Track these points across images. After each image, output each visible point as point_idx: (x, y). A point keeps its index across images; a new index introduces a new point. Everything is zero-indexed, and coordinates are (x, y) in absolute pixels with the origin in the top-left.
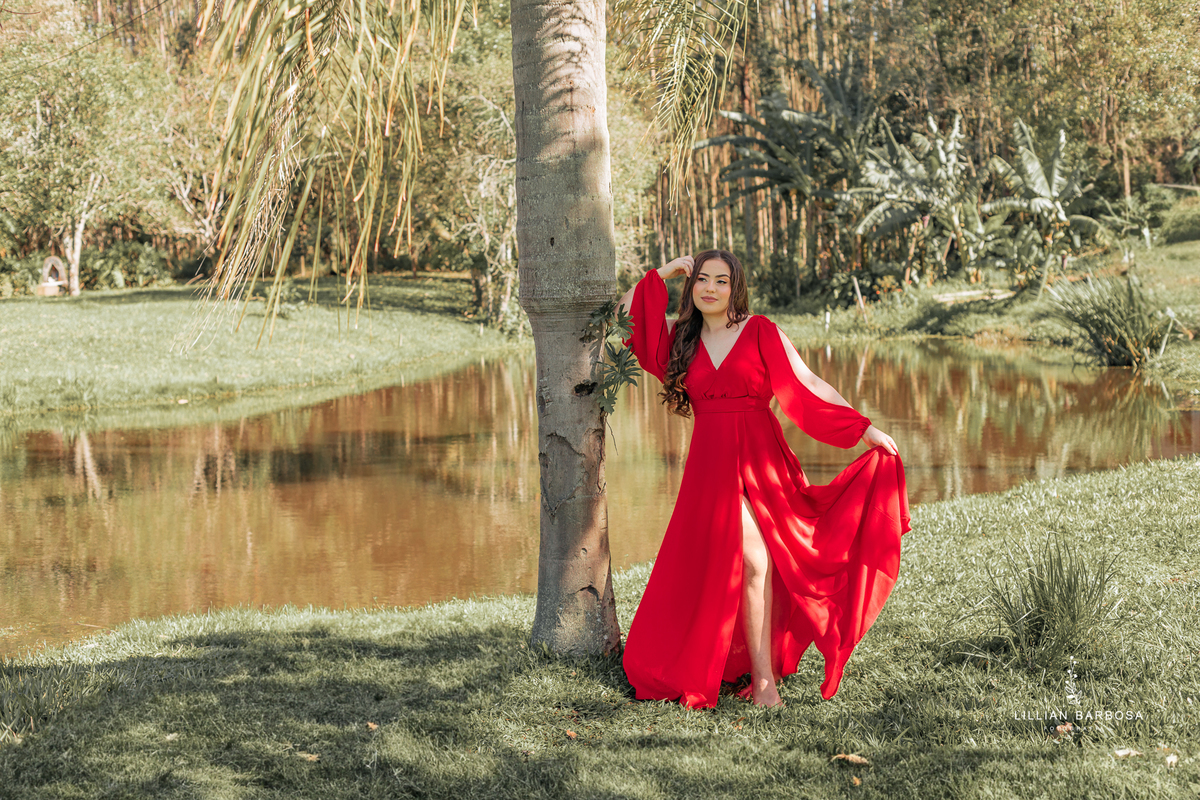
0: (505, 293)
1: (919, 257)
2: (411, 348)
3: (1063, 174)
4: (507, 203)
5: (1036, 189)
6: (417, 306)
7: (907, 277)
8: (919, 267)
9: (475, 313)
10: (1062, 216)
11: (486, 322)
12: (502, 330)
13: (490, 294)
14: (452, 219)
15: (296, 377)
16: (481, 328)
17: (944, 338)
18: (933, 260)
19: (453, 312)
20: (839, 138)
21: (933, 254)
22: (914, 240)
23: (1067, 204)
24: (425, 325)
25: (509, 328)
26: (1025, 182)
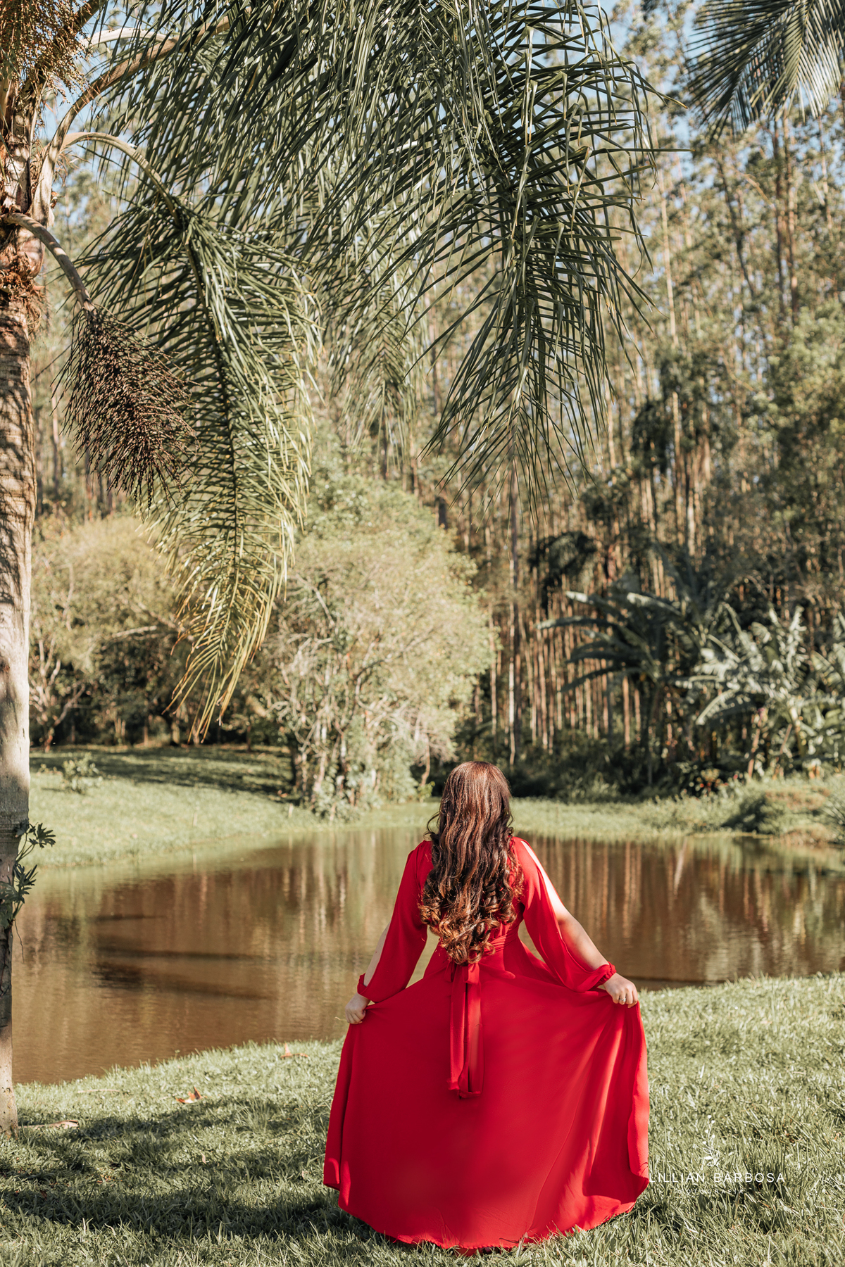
0: (318, 772)
1: (763, 749)
2: (206, 828)
4: (324, 681)
6: (234, 784)
7: (750, 769)
8: (763, 759)
9: (289, 792)
11: (296, 803)
12: (314, 811)
13: (305, 773)
14: (268, 696)
15: (65, 856)
16: (291, 808)
17: (760, 836)
18: (777, 753)
19: (268, 790)
21: (778, 746)
22: (758, 732)
24: (231, 803)
25: (321, 809)
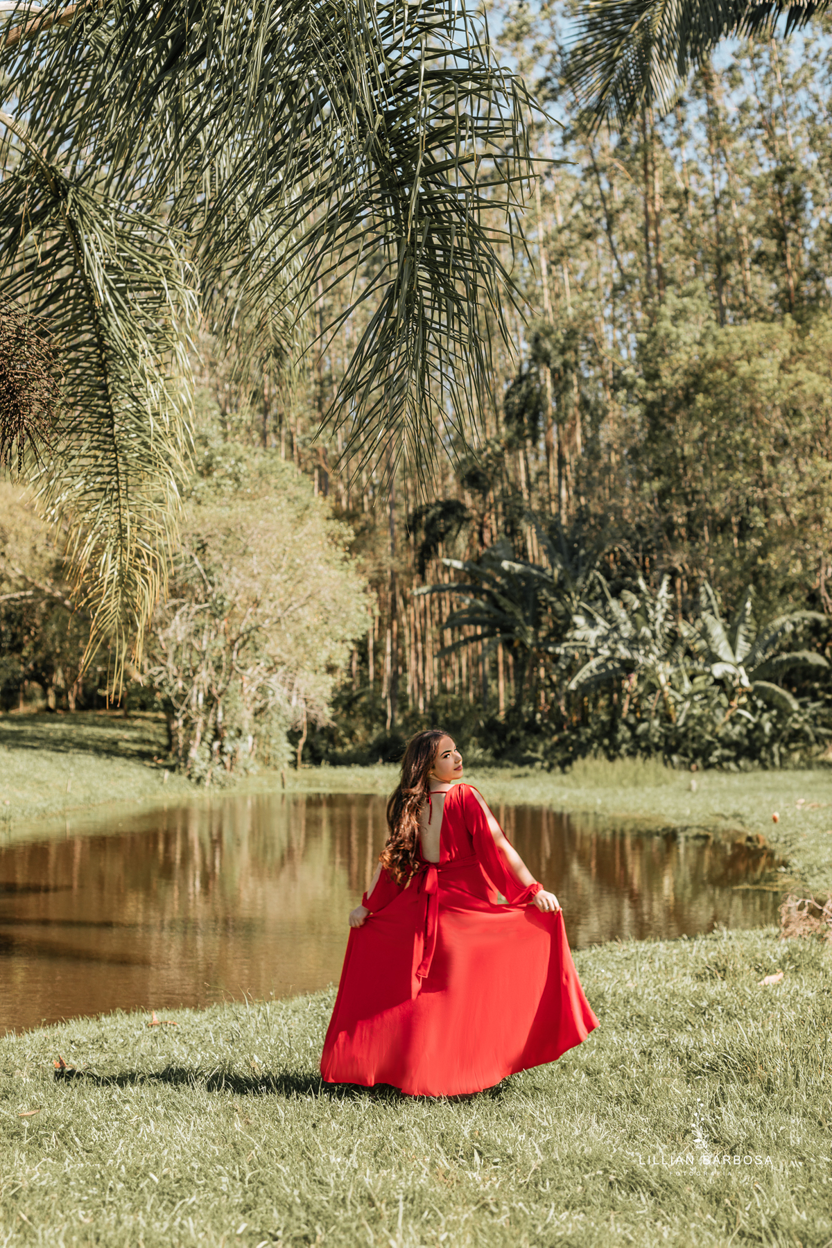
0: (195, 737)
2: (80, 794)
3: (747, 639)
4: (201, 646)
5: (720, 654)
6: (109, 750)
9: (165, 758)
10: (745, 681)
11: (172, 769)
12: (190, 777)
13: (181, 739)
14: (144, 662)
16: (166, 774)
19: (143, 756)
20: (559, 589)
21: (647, 711)
22: (628, 697)
23: (751, 669)
24: (105, 769)
25: (196, 775)
26: (709, 647)
